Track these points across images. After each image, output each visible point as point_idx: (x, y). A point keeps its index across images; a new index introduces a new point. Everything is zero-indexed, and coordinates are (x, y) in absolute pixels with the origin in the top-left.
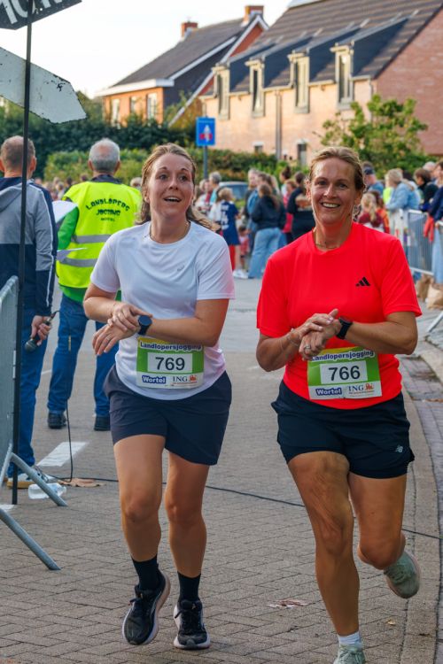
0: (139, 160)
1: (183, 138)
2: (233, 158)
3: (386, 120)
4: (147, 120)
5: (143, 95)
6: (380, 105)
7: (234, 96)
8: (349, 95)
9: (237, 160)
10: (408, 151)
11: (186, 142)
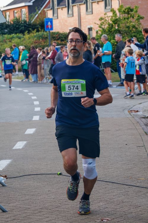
0: (20, 38)
1: (38, 27)
2: (60, 35)
3: (126, 15)
4: (22, 20)
5: (19, 10)
6: (123, 9)
7: (60, 8)
8: (109, 6)
9: (62, 36)
10: (137, 28)
11: (40, 29)
